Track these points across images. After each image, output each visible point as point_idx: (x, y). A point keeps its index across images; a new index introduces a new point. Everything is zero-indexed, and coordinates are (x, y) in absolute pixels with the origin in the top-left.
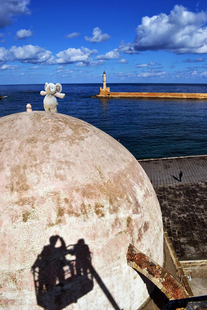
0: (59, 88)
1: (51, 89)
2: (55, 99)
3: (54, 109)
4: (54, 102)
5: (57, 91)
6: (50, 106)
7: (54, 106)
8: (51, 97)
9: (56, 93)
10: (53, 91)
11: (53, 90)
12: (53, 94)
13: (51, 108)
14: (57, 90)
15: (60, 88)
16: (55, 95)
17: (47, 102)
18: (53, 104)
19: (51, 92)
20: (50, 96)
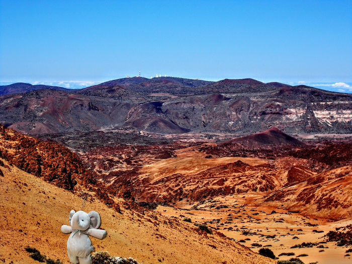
0: (94, 220)
1: (81, 221)
2: (88, 239)
3: (86, 257)
4: (86, 246)
5: (91, 226)
6: (79, 252)
7: (86, 253)
8: (80, 237)
9: (90, 230)
10: (83, 226)
11: (83, 224)
12: (84, 231)
13: (80, 256)
14: (92, 224)
15: (96, 220)
16: (87, 232)
17: (73, 244)
18: (84, 248)
19: (81, 227)
20: (80, 234)
